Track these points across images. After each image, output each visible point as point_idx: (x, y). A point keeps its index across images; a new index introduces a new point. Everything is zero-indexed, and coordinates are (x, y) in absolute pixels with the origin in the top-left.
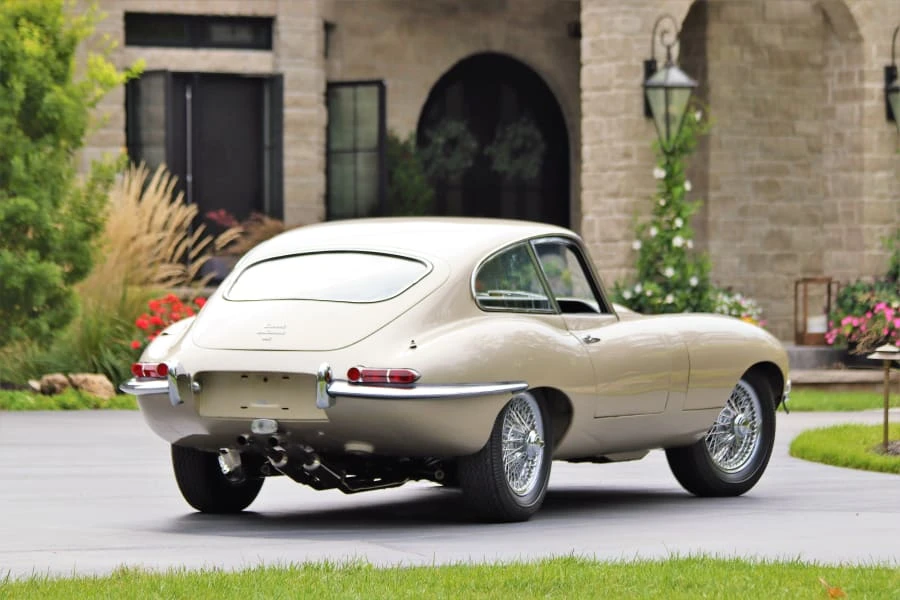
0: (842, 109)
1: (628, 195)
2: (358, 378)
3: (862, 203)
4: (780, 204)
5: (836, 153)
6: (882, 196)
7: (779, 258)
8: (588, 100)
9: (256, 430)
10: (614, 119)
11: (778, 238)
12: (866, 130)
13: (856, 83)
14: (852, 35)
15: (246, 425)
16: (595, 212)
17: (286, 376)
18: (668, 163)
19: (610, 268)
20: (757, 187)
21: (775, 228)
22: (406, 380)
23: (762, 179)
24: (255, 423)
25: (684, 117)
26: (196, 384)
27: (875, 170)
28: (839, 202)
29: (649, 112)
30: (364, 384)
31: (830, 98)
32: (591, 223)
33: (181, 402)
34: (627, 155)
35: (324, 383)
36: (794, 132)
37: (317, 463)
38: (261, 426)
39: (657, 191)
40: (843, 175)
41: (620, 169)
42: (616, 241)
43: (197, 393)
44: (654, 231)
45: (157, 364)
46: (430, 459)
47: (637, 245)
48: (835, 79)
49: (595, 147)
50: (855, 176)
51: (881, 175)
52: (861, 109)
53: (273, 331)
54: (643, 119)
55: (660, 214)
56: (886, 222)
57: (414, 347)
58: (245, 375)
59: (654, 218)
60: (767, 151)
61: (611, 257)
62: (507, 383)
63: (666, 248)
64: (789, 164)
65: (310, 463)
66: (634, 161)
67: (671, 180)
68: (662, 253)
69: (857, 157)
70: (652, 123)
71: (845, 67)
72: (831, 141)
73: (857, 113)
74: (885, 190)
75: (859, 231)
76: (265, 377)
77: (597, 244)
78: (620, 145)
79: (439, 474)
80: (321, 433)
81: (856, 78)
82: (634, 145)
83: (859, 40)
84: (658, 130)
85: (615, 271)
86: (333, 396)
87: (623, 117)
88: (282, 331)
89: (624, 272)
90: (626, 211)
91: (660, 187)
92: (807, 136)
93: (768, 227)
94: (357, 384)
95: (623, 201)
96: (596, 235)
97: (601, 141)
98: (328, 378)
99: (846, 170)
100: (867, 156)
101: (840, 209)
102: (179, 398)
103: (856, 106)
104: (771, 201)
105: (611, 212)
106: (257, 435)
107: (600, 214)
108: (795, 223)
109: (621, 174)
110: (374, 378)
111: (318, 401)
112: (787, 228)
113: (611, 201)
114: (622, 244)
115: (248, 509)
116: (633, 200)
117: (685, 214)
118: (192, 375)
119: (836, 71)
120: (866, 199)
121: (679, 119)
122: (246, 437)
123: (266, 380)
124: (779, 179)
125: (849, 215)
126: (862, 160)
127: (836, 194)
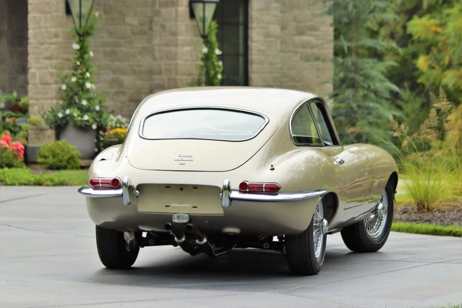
0: (164, 11)
1: (57, 58)
2: (246, 189)
3: (177, 64)
4: (118, 63)
5: (161, 36)
6: (187, 60)
7: (117, 93)
8: (32, 4)
9: (176, 221)
10: (49, 16)
11: (117, 83)
12: (179, 23)
15: (169, 217)
16: (36, 68)
17: (195, 187)
18: (80, 41)
19: (46, 99)
20: (106, 54)
21: (115, 76)
22: (273, 189)
23: (108, 49)
24: (175, 216)
25: (89, 15)
26: (137, 192)
27: (183, 46)
28: (163, 63)
29: (68, 11)
30: (250, 192)
31: (157, 5)
32: (34, 74)
33: (130, 203)
34: (56, 36)
35: (227, 191)
36: (125, 24)
37: (205, 240)
38: (178, 217)
39: (76, 56)
40: (165, 48)
41: (52, 44)
42: (50, 84)
43: (137, 197)
44: (74, 79)
45: (112, 179)
46: (261, 236)
47: (64, 87)
49: (36, 31)
50: (173, 49)
51: (187, 49)
52: (177, 11)
53: (184, 158)
54: (65, 15)
55: (76, 69)
56: (190, 75)
57: (273, 169)
58: (168, 186)
59: (73, 71)
60: (111, 33)
61: (47, 93)
62: (319, 191)
63: (80, 89)
64: (122, 41)
65: (201, 240)
66: (60, 40)
67: (83, 51)
68: (79, 91)
69: (173, 38)
70: (70, 17)
72: (157, 29)
73: (174, 14)
74: (189, 57)
75: (175, 79)
76: (182, 188)
77: (39, 85)
78: (54, 30)
79: (266, 245)
80: (206, 221)
82: (60, 30)
84: (74, 23)
85: (49, 101)
86: (231, 199)
87: (55, 14)
88: (190, 159)
89: (55, 101)
90: (56, 68)
91: (77, 54)
92: (131, 25)
93: (110, 76)
94: (245, 192)
95: (54, 62)
96: (37, 81)
97: (40, 28)
98: (228, 189)
99: (166, 45)
100: (180, 38)
101: (163, 67)
102: (129, 200)
103: (173, 10)
104: (113, 61)
105: (46, 68)
106: (175, 223)
107: (40, 69)
108: (125, 74)
109: (53, 47)
110: (256, 189)
111: (223, 202)
112: (121, 77)
113: (47, 62)
114: (54, 86)
115: (133, 266)
116: (60, 61)
117: (90, 70)
118: (135, 186)
120: (179, 62)
121: (86, 15)
122: (170, 224)
123: (182, 189)
124: (117, 49)
125: (169, 71)
126: (177, 40)
127: (161, 59)
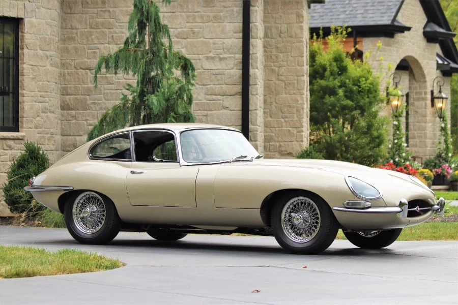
0: (417, 103)
3: (426, 133)
5: (415, 117)
6: (430, 131)
13: (423, 95)
14: (422, 80)
27: (429, 123)
28: (416, 132)
31: (412, 100)
40: (418, 124)
48: (414, 94)
50: (423, 124)
51: (431, 124)
52: (426, 104)
69: (424, 118)
71: (418, 91)
72: (412, 113)
73: (424, 105)
75: (425, 142)
81: (423, 94)
83: (425, 82)
101: (416, 135)
103: (424, 102)
119: (415, 91)
120: (428, 132)
125: (420, 137)
126: (426, 120)
127: (415, 130)
